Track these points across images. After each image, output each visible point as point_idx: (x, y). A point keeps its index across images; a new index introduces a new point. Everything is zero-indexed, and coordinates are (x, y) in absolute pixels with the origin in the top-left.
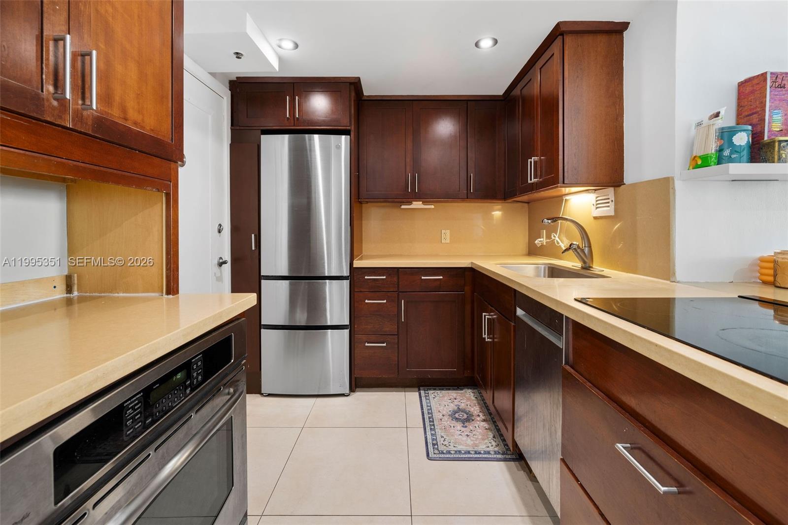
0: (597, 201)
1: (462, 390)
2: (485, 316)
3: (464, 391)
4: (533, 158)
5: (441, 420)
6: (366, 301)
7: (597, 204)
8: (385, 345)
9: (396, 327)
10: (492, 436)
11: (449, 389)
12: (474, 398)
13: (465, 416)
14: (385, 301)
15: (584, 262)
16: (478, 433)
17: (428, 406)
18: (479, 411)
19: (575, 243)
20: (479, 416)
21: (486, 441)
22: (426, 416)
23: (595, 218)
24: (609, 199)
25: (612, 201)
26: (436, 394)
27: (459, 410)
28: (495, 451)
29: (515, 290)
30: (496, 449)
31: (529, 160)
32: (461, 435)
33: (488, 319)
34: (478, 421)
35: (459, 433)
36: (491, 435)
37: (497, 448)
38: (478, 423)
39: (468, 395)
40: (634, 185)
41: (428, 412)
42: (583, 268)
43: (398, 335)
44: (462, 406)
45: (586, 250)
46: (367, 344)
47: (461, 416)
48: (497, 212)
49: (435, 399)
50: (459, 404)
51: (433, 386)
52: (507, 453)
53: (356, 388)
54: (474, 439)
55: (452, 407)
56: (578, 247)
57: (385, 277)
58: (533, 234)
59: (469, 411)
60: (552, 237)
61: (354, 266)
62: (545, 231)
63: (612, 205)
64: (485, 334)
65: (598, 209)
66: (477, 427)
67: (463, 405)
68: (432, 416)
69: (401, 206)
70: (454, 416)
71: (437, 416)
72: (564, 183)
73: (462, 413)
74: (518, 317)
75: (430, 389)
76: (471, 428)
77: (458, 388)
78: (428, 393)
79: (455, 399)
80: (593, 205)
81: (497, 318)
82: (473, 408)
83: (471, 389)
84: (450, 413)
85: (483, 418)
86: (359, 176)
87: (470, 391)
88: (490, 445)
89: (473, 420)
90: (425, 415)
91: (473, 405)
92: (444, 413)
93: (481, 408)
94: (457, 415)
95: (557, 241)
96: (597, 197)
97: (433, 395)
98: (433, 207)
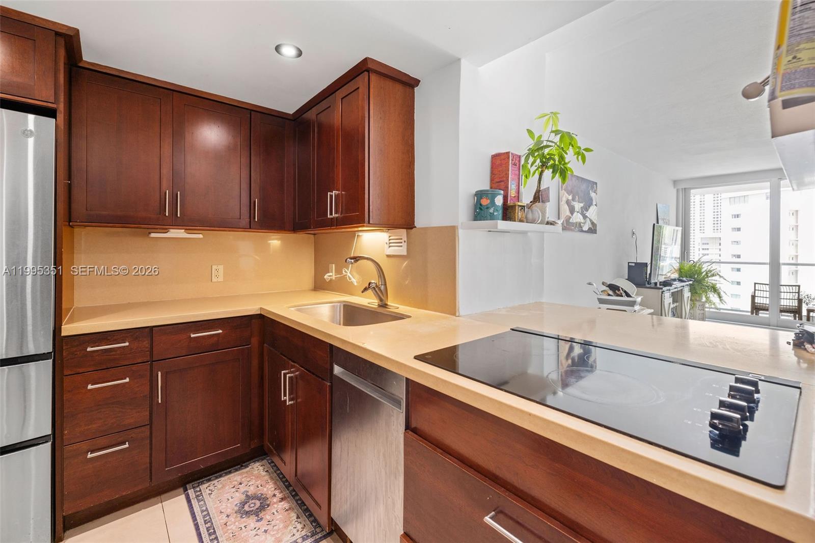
0: (390, 240)
1: (246, 466)
2: (285, 375)
3: (250, 467)
4: (334, 192)
5: (226, 524)
6: (90, 387)
7: (390, 243)
8: (127, 445)
9: (148, 413)
10: (295, 517)
11: (230, 472)
12: (265, 473)
13: (258, 503)
14: (127, 380)
15: (381, 300)
16: (278, 522)
17: (202, 511)
18: (273, 489)
19: (373, 281)
20: (274, 495)
21: (291, 527)
22: (203, 529)
23: (388, 256)
24: (401, 239)
25: (405, 242)
26: (211, 488)
27: (249, 498)
28: (302, 537)
29: (331, 346)
30: (304, 533)
31: (329, 193)
32: (257, 535)
33: (289, 377)
34: (275, 503)
35: (254, 532)
36: (293, 515)
37: (305, 530)
38: (276, 506)
39: (256, 472)
40: (425, 229)
41: (205, 521)
42: (380, 306)
43: (151, 424)
44: (252, 490)
45: (382, 288)
46: (90, 456)
47: (252, 505)
48: (275, 241)
49: (212, 496)
50: (246, 489)
51: (205, 477)
52: (316, 531)
53: (64, 532)
54: (275, 532)
55: (239, 497)
56: (377, 286)
57: (127, 344)
58: (320, 268)
59: (262, 494)
60: (344, 272)
61: (63, 334)
62: (334, 265)
63: (405, 245)
64: (285, 395)
65: (390, 248)
66: (275, 513)
67: (252, 488)
68: (212, 524)
69: (150, 233)
70: (243, 511)
71: (218, 521)
72: (369, 223)
73: (253, 501)
74: (336, 376)
75: (202, 483)
76: (268, 517)
77: (242, 466)
78: (200, 491)
79: (241, 484)
80: (387, 243)
81: (300, 375)
82: (265, 487)
83: (258, 461)
84: (236, 508)
85: (279, 495)
86: (70, 186)
87: (257, 464)
88: (295, 531)
89: (268, 505)
90: (200, 527)
91: (263, 483)
92: (229, 511)
93: (275, 483)
94: (246, 508)
95: (349, 276)
96: (390, 237)
97: (207, 490)
98: (201, 236)
